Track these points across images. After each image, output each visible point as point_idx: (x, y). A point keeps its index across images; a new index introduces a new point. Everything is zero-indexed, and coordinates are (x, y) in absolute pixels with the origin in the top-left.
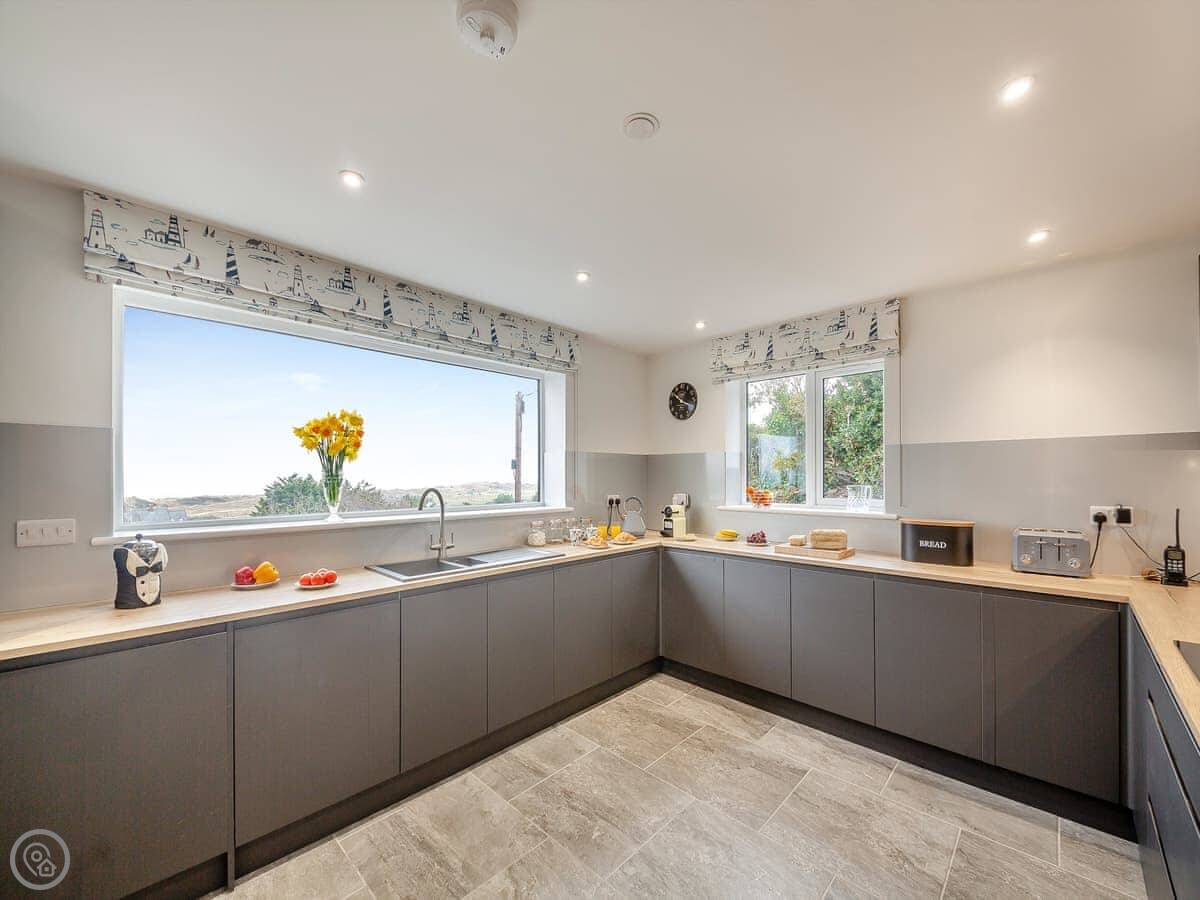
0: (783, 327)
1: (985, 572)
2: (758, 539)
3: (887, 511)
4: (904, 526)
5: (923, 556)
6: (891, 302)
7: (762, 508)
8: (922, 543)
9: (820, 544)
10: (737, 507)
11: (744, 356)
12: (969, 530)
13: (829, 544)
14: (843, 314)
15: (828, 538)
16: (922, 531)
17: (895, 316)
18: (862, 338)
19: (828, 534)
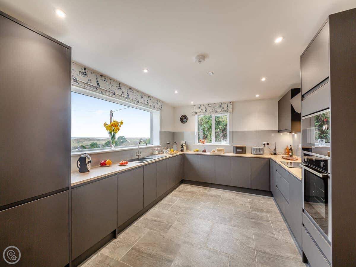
0: (209, 104)
1: (248, 154)
2: (204, 151)
3: (230, 144)
4: (234, 147)
5: (237, 152)
6: (231, 102)
7: (203, 144)
8: (238, 150)
9: (219, 151)
10: (197, 144)
11: (200, 110)
12: (245, 147)
13: (220, 151)
14: (221, 103)
15: (220, 150)
16: (237, 148)
17: (231, 105)
18: (225, 109)
19: (220, 149)
